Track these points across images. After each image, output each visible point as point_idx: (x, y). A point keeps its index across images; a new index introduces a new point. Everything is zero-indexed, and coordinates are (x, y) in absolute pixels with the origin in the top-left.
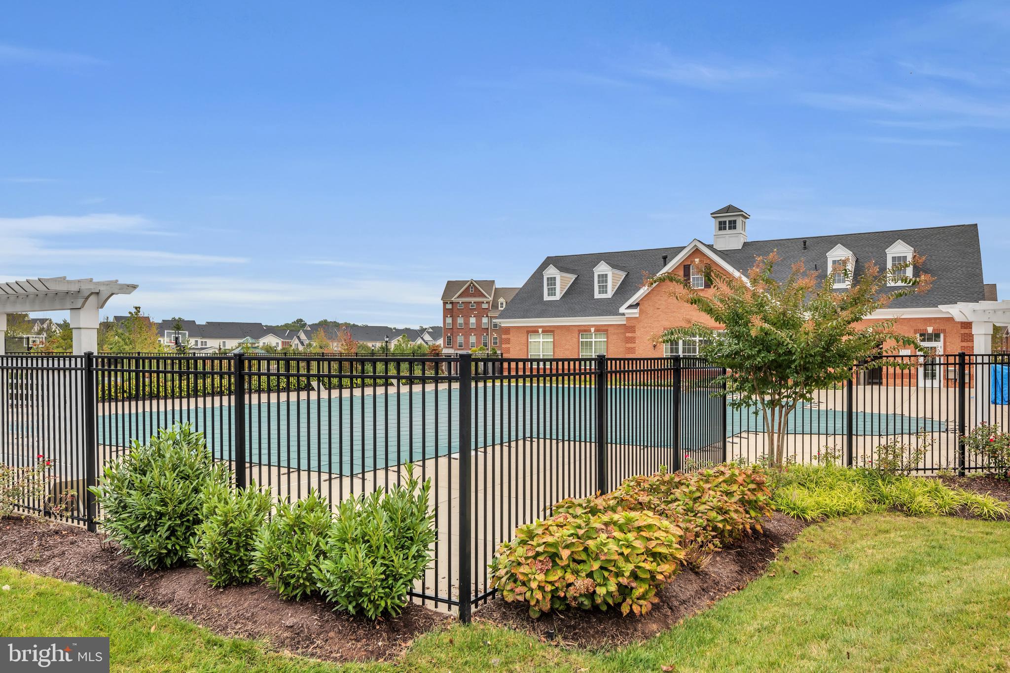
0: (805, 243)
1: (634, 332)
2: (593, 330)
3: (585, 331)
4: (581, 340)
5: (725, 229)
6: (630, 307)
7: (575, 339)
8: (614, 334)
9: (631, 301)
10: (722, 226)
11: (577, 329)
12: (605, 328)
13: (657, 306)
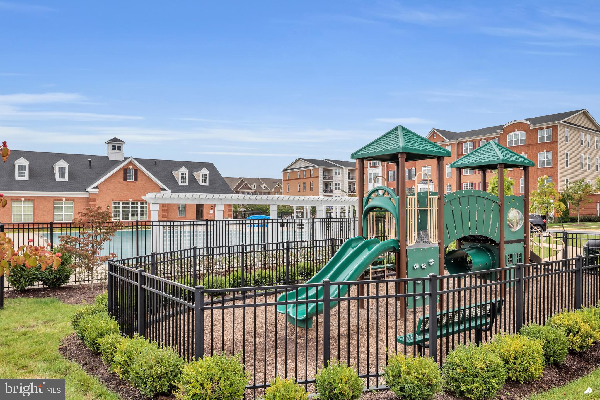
0: (155, 162)
1: (95, 201)
2: (64, 199)
3: (58, 200)
4: (54, 205)
5: (115, 149)
6: (94, 188)
7: (50, 205)
8: (79, 202)
9: (95, 185)
10: (114, 148)
11: (52, 199)
12: (73, 199)
13: (109, 188)
